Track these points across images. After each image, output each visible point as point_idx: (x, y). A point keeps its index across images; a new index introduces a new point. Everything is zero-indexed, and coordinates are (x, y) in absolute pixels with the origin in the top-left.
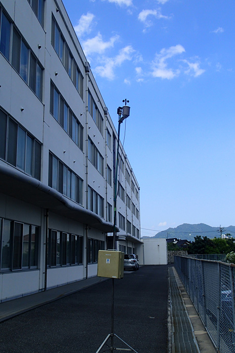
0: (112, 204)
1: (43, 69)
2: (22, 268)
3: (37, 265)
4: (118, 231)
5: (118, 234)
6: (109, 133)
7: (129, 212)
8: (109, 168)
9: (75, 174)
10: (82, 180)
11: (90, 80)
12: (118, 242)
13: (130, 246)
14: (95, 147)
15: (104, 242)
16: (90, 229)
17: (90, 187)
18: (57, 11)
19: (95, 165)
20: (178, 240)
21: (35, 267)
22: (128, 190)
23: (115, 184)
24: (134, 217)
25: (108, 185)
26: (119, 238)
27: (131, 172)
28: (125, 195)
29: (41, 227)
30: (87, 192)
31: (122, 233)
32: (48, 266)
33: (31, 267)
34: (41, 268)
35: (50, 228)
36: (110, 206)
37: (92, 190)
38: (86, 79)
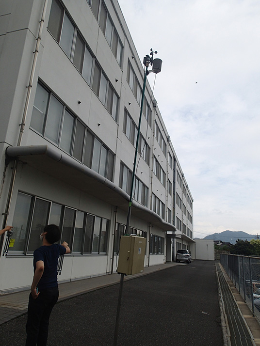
0: (171, 209)
1: (119, 98)
2: (92, 253)
3: (106, 252)
4: (176, 231)
5: (176, 233)
6: (170, 155)
7: (185, 217)
8: (170, 182)
9: (142, 183)
10: (148, 188)
11: (157, 114)
12: (175, 239)
13: (185, 244)
14: (159, 164)
15: (164, 238)
16: (153, 227)
17: (154, 194)
18: (133, 58)
19: (159, 178)
20: (223, 242)
21: (104, 253)
22: (185, 201)
23: (174, 195)
24: (189, 222)
25: (169, 195)
26: (176, 236)
27: (187, 187)
28: (182, 204)
29: (110, 220)
30: (151, 197)
31: (178, 232)
32: (115, 253)
33: (100, 253)
34: (109, 254)
35: (119, 222)
36: (169, 210)
37: (156, 197)
38: (154, 113)
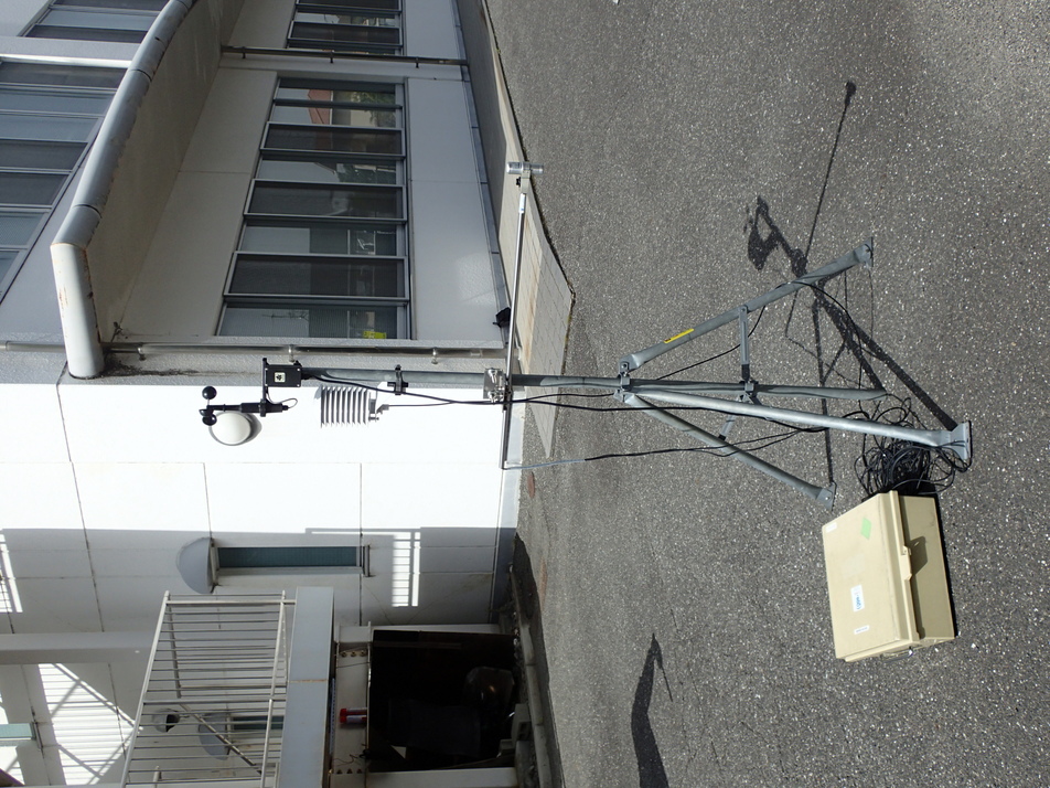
32: (397, 54)
34: (401, 75)
